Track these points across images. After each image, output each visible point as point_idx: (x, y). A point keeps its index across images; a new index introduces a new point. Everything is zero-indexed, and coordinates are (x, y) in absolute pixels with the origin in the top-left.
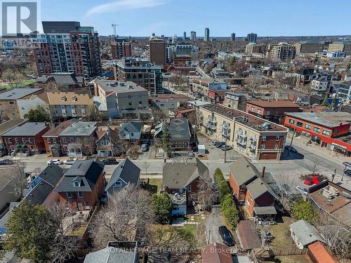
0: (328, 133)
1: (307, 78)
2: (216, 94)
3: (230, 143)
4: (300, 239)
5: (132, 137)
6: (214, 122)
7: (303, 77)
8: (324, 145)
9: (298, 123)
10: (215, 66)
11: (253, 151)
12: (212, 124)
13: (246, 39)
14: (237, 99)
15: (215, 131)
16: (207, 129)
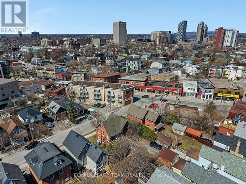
0: (143, 84)
1: (102, 59)
2: (63, 75)
3: (102, 103)
4: (180, 131)
5: (37, 120)
6: (86, 92)
7: (99, 58)
8: (142, 90)
9: (127, 82)
10: (33, 56)
11: (121, 103)
12: (84, 94)
13: (32, 36)
14: (83, 75)
15: (88, 98)
16: (80, 99)
